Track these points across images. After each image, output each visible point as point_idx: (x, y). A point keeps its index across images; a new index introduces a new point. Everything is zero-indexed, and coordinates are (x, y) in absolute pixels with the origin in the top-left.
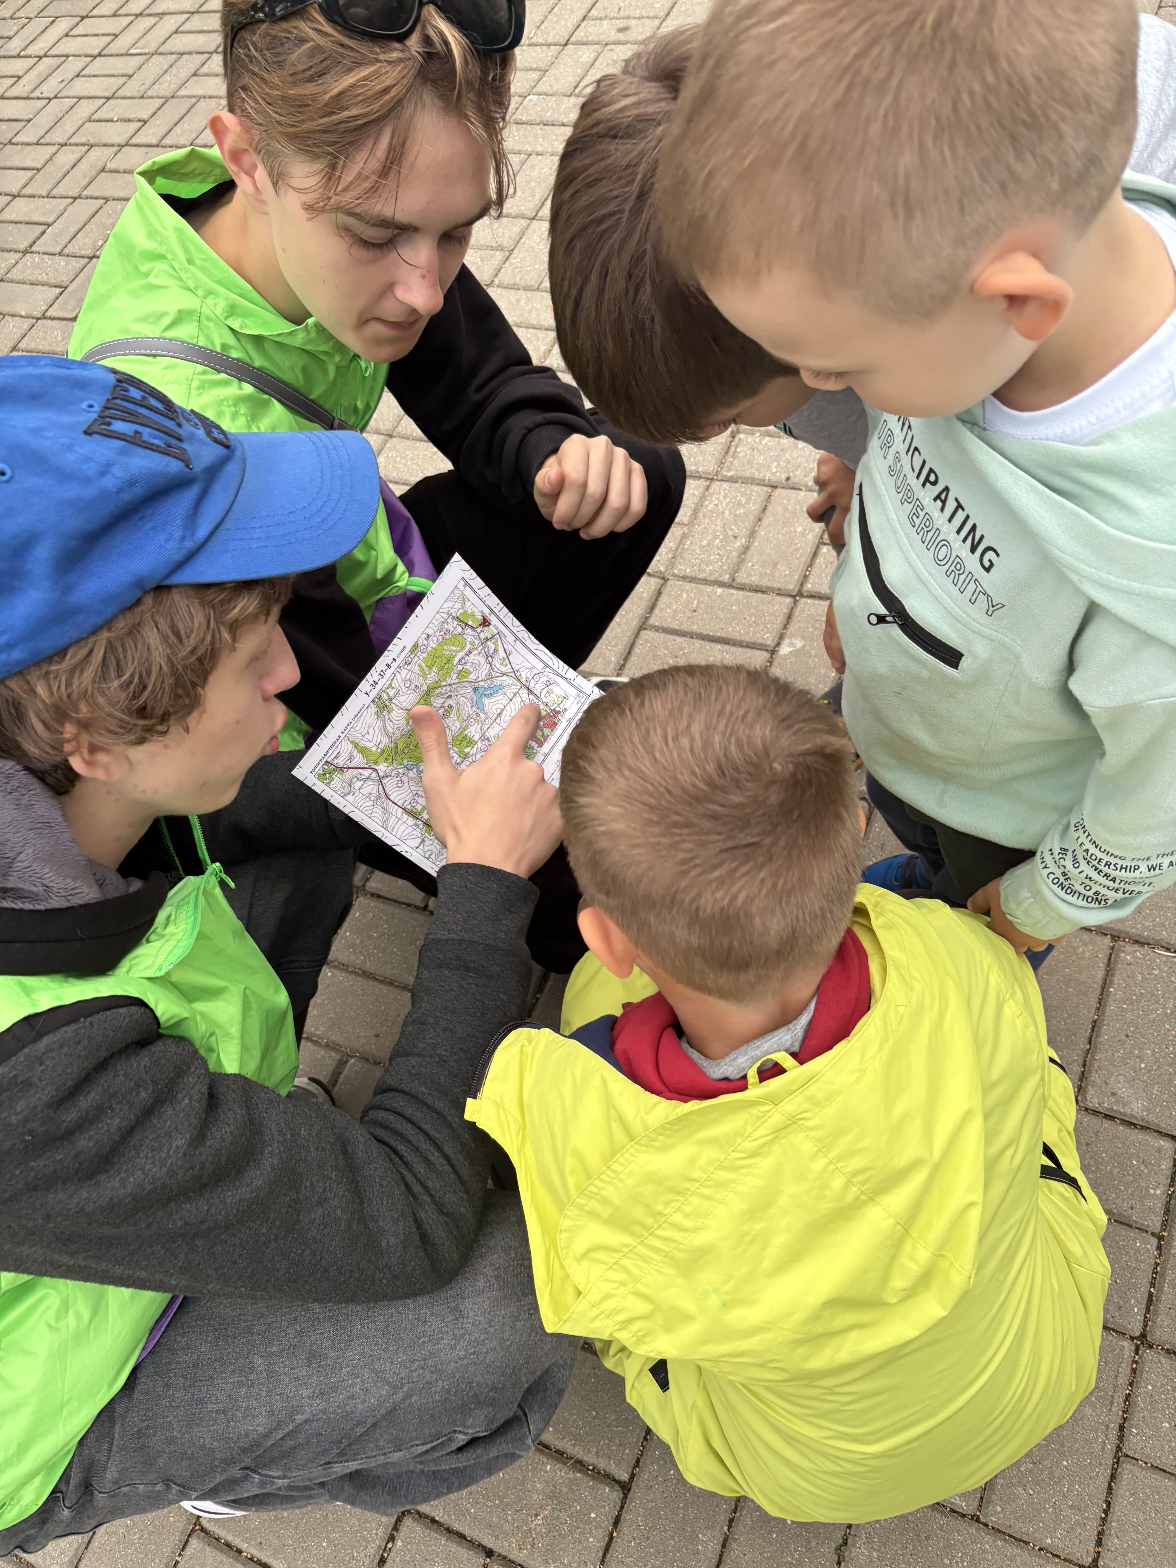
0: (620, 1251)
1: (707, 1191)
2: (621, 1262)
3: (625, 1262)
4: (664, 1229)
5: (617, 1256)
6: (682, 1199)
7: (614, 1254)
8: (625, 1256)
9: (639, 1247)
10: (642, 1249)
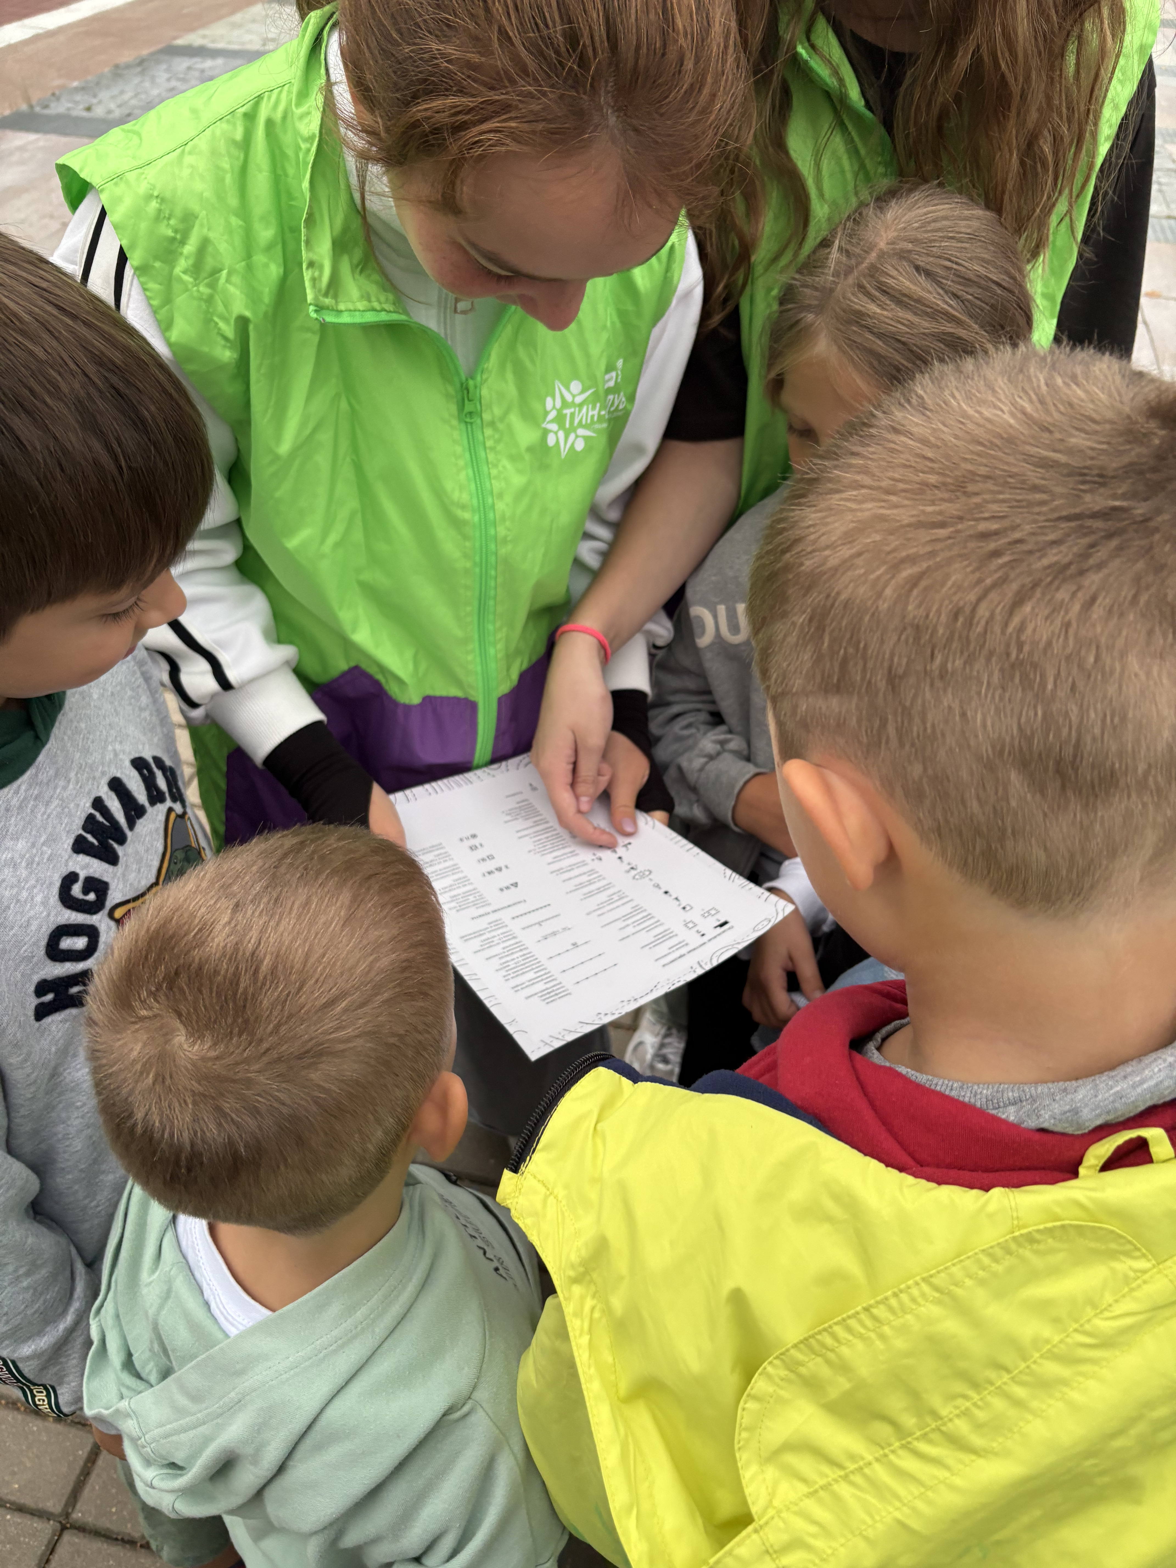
0: (840, 1466)
1: (1020, 1392)
2: (835, 1487)
3: (844, 1490)
4: (931, 1442)
5: (832, 1473)
6: (976, 1397)
7: (826, 1469)
8: (845, 1478)
9: (877, 1466)
10: (880, 1472)
